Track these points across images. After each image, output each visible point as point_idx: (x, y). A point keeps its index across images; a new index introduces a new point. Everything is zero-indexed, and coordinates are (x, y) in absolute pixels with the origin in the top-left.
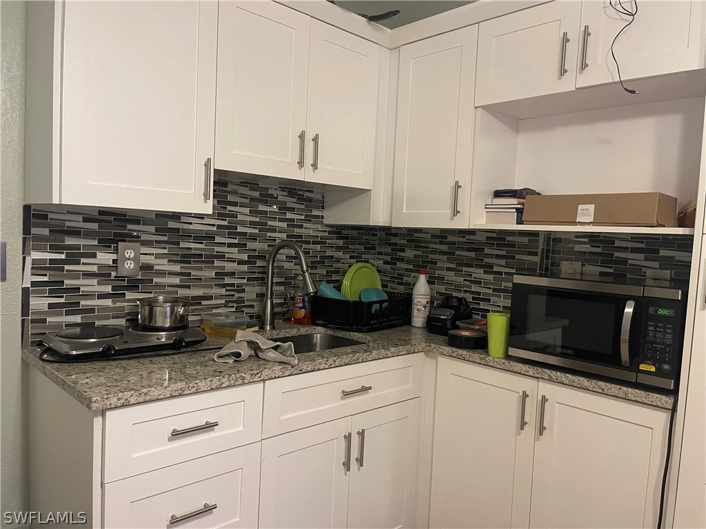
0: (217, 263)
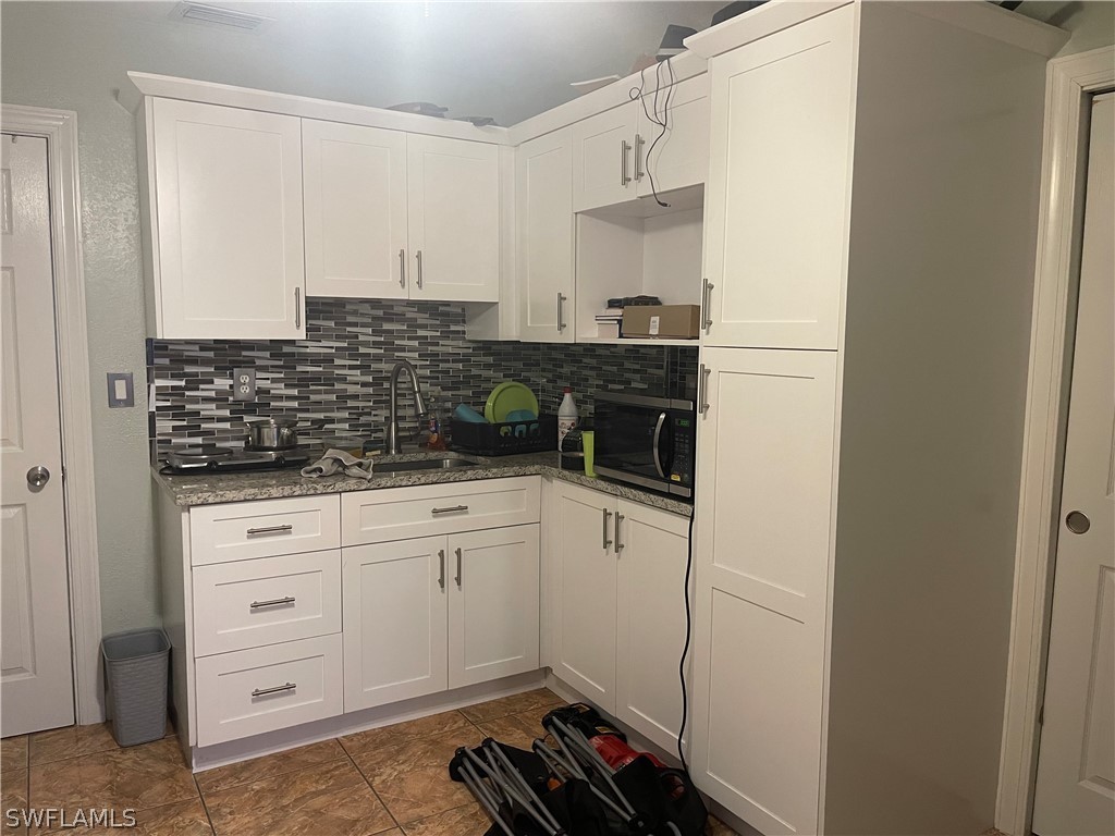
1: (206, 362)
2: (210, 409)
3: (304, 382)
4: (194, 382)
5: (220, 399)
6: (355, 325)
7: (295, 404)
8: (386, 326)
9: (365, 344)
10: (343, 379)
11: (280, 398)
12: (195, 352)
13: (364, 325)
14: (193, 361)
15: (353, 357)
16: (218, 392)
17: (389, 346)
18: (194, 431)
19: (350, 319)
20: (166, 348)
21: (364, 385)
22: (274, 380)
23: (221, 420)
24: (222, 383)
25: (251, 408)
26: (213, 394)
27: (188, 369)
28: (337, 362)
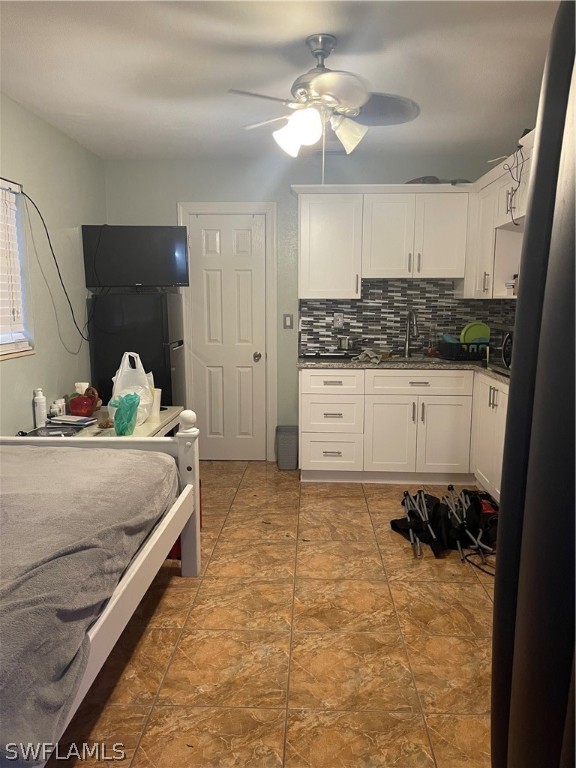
0: (382, 322)
1: (322, 310)
2: (323, 332)
3: (366, 320)
4: (318, 319)
5: (328, 327)
6: (393, 292)
7: (361, 330)
8: (409, 292)
9: (397, 301)
10: (385, 319)
11: (354, 327)
12: (318, 305)
13: (397, 292)
14: (317, 309)
15: (390, 308)
16: (327, 324)
17: (409, 302)
18: (316, 340)
19: (390, 289)
20: (306, 303)
21: (396, 322)
22: (352, 319)
23: (328, 336)
24: (329, 319)
25: (340, 331)
26: (324, 324)
27: (315, 313)
28: (383, 310)
